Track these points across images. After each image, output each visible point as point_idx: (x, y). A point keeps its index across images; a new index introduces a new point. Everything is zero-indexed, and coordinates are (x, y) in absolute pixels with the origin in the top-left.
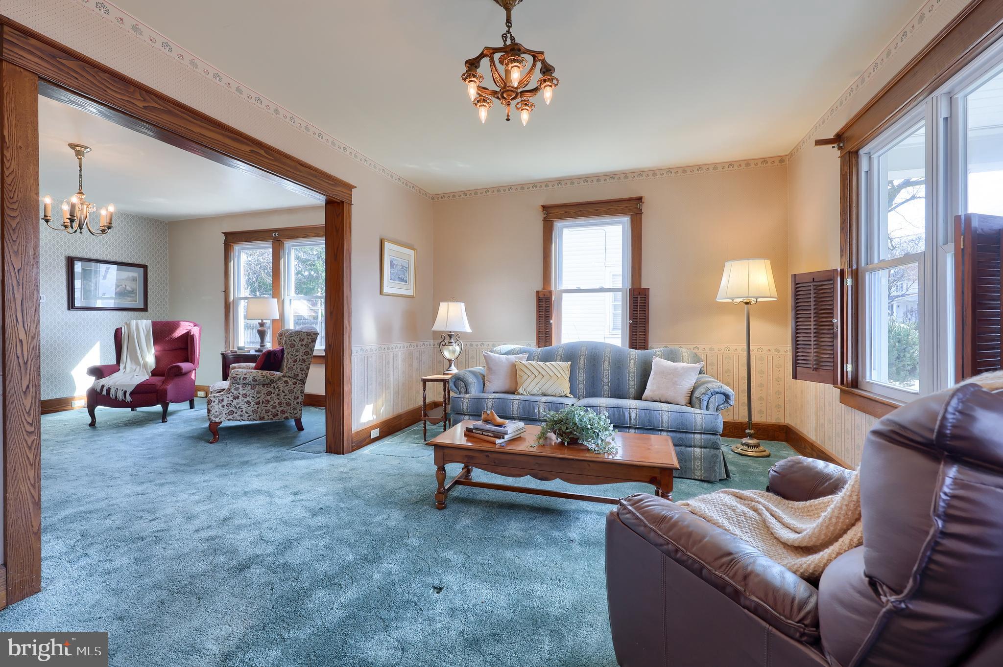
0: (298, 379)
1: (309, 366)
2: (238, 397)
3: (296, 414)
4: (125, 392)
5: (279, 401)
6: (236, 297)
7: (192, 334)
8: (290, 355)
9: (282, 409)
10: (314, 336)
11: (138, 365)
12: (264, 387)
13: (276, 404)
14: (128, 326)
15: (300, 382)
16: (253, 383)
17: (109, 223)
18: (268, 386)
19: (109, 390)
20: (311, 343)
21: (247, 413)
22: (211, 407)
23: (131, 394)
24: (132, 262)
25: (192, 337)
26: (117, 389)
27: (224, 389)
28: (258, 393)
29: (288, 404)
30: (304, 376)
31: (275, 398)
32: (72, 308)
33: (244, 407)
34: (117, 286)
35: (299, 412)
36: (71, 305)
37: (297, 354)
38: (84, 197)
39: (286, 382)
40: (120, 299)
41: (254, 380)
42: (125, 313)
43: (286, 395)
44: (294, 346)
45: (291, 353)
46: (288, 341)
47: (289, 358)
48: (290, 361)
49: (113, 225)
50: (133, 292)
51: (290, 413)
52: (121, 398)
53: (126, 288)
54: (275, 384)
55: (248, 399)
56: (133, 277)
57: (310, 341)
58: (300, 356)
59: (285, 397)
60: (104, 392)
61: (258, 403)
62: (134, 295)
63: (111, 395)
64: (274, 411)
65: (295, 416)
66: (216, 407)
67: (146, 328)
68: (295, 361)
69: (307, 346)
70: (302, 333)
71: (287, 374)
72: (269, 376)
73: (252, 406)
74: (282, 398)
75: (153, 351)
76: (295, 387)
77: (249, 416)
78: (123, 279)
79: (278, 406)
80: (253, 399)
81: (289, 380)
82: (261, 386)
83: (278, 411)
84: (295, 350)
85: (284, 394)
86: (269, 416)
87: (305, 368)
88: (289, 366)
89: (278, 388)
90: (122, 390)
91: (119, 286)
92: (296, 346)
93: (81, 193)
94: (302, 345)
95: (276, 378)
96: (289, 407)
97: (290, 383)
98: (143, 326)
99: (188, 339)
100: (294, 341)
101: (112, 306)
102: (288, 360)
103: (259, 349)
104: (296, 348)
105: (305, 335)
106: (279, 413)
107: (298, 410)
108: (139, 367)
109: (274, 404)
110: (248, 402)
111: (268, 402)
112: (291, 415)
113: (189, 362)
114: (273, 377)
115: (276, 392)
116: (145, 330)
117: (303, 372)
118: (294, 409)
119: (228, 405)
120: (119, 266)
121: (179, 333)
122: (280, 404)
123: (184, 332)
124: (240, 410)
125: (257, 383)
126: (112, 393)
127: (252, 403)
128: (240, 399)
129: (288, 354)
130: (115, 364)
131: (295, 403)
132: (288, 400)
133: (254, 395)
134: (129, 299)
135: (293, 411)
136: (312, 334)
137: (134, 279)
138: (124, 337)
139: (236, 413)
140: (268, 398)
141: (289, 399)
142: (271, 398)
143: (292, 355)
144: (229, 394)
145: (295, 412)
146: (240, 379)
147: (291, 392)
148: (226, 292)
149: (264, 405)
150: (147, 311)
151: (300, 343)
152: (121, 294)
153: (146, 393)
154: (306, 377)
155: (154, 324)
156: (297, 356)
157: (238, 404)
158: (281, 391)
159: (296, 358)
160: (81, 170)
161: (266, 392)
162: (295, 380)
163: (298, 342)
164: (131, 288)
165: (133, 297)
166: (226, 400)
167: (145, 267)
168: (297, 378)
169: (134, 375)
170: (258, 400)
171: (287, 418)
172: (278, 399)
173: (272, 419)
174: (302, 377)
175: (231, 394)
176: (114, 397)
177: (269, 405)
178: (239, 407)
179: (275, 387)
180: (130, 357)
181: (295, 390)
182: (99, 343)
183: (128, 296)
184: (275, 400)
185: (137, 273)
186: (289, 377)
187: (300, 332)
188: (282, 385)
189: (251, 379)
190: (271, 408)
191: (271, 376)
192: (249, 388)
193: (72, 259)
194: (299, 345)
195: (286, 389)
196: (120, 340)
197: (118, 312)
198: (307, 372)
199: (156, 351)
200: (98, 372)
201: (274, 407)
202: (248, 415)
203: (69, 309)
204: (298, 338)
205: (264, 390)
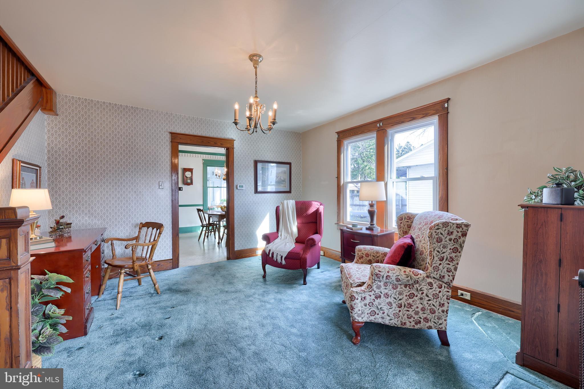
0: (443, 282)
1: (456, 265)
2: (380, 297)
3: (441, 324)
4: (282, 257)
5: (422, 306)
6: (345, 181)
7: (320, 211)
8: (436, 252)
9: (425, 316)
10: (465, 228)
11: (289, 234)
12: (406, 287)
13: (419, 309)
14: (283, 204)
15: (446, 286)
16: (395, 282)
17: (274, 119)
18: (411, 287)
19: (273, 254)
20: (461, 237)
21: (389, 316)
22: (355, 304)
23: (285, 258)
24: (284, 161)
25: (320, 214)
26: (277, 254)
27: (364, 283)
28: (400, 294)
29: (433, 312)
30: (451, 278)
31: (418, 302)
32: (256, 192)
33: (385, 308)
34: (277, 177)
35: (444, 322)
36: (256, 191)
37: (444, 250)
38: (258, 100)
39: (430, 284)
40: (278, 185)
41: (398, 280)
42: (280, 194)
43: (429, 300)
44: (441, 241)
45: (437, 249)
46: (434, 234)
47: (435, 255)
48: (436, 258)
49: (276, 121)
50: (284, 181)
51: (435, 322)
52: (279, 261)
53: (281, 178)
54: (418, 285)
55: (389, 300)
56: (284, 170)
57: (460, 234)
58: (447, 253)
59: (429, 302)
60: (270, 255)
61: (400, 306)
62: (285, 183)
63: (274, 257)
64: (416, 317)
65: (440, 326)
66: (359, 305)
67: (292, 206)
68: (442, 259)
69: (456, 241)
70: (451, 224)
71: (432, 275)
72: (413, 275)
73: (393, 309)
74: (425, 302)
75: (296, 224)
76: (440, 292)
77: (391, 320)
78: (280, 173)
79: (421, 312)
80: (395, 300)
81: (433, 282)
82: (403, 286)
83: (420, 318)
84: (442, 246)
85: (427, 299)
86: (410, 322)
87: (452, 268)
88: (435, 265)
89: (421, 290)
90: (280, 255)
91: (278, 177)
92: (444, 240)
93: (256, 97)
94: (450, 240)
95: (420, 279)
96: (433, 315)
97: (435, 286)
98: (290, 204)
99: (317, 214)
100: (441, 234)
101: (274, 190)
102: (434, 257)
103: (369, 227)
104: (443, 243)
105: (455, 228)
106: (422, 320)
107: (443, 320)
108: (289, 235)
109: (417, 310)
110: (390, 304)
111: (410, 305)
112: (435, 325)
113: (317, 234)
114: (417, 277)
115: (419, 295)
116: (291, 207)
117: (450, 274)
118: (439, 318)
119: (371, 304)
120: (277, 164)
121: (312, 210)
122: (423, 309)
123: (315, 209)
124: (382, 312)
125: (400, 283)
126: (275, 256)
127: (394, 305)
128: (382, 299)
129: (434, 250)
130: (276, 231)
131: (440, 311)
132: (433, 307)
133: (395, 296)
134: (282, 185)
135: (437, 320)
136: (463, 226)
137: (285, 173)
138: (281, 213)
139: (378, 314)
140: (410, 301)
141: (434, 305)
142: (413, 301)
143: (438, 252)
144: (371, 291)
145: (440, 322)
146: (383, 277)
147: (436, 296)
148: (338, 178)
149: (406, 309)
150: (291, 193)
151: (448, 237)
152: (279, 182)
153: (294, 259)
154: (453, 279)
155: (297, 203)
156: (444, 253)
157: (380, 304)
158: (424, 295)
159: (442, 255)
160: (256, 78)
161: (408, 294)
162: (441, 283)
163: (446, 236)
164: (284, 179)
165: (284, 184)
166: (368, 298)
167: (290, 164)
168: (443, 280)
169: (286, 242)
170: (400, 302)
171: (430, 328)
172: (421, 304)
173: (414, 326)
174: (449, 279)
175: (373, 292)
176: (275, 260)
177: (410, 310)
178: (381, 308)
179: (417, 289)
180: (284, 226)
181: (440, 294)
182: (269, 213)
183: (282, 184)
184: (417, 304)
185: (286, 168)
186: (434, 278)
187: (448, 223)
188: (426, 287)
189: (394, 278)
190: (413, 314)
191: (415, 277)
192: (391, 287)
193: (256, 162)
194: (447, 239)
195: (431, 292)
196: (278, 215)
197: (277, 194)
198: (454, 274)
199: (298, 223)
200: (268, 238)
201: (417, 313)
202: (389, 318)
203: (255, 193)
204: (447, 231)
205: (407, 291)
